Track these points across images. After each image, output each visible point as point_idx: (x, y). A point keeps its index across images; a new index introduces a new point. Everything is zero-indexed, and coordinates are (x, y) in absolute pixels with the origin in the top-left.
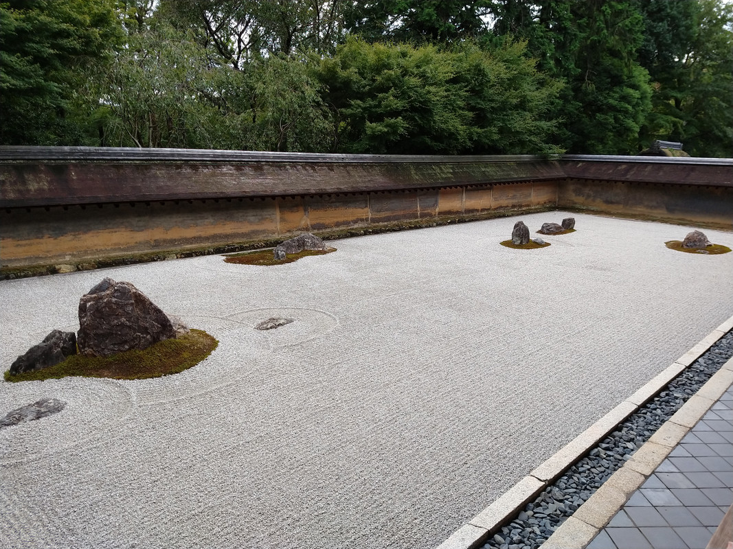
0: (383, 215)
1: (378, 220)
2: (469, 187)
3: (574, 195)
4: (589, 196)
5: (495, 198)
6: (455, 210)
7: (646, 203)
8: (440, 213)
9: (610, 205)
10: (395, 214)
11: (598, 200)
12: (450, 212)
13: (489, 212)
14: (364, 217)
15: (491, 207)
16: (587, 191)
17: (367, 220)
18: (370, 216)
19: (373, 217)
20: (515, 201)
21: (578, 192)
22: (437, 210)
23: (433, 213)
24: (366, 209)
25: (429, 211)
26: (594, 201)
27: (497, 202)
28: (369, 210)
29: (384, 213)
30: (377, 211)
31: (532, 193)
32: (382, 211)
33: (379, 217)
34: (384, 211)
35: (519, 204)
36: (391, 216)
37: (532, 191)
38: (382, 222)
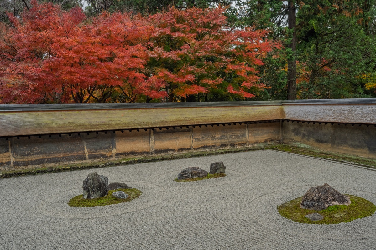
0: (33, 158)
1: (26, 164)
2: (158, 130)
3: (293, 134)
4: (304, 136)
5: (196, 139)
6: (141, 150)
7: (350, 143)
8: (118, 154)
9: (321, 144)
10: (51, 157)
11: (312, 139)
12: (133, 153)
13: (190, 151)
14: (4, 161)
15: (191, 146)
16: (302, 130)
17: (8, 163)
18: (12, 159)
19: (18, 160)
20: (223, 141)
21: (296, 132)
22: (114, 151)
23: (108, 154)
24: (7, 154)
25: (102, 153)
26: (308, 139)
27: (200, 142)
28: (11, 155)
29: (34, 156)
30: (24, 155)
31: (247, 134)
32: (32, 155)
33: (27, 160)
34: (34, 155)
35: (230, 143)
36: (46, 159)
37: (247, 131)
38: (32, 165)
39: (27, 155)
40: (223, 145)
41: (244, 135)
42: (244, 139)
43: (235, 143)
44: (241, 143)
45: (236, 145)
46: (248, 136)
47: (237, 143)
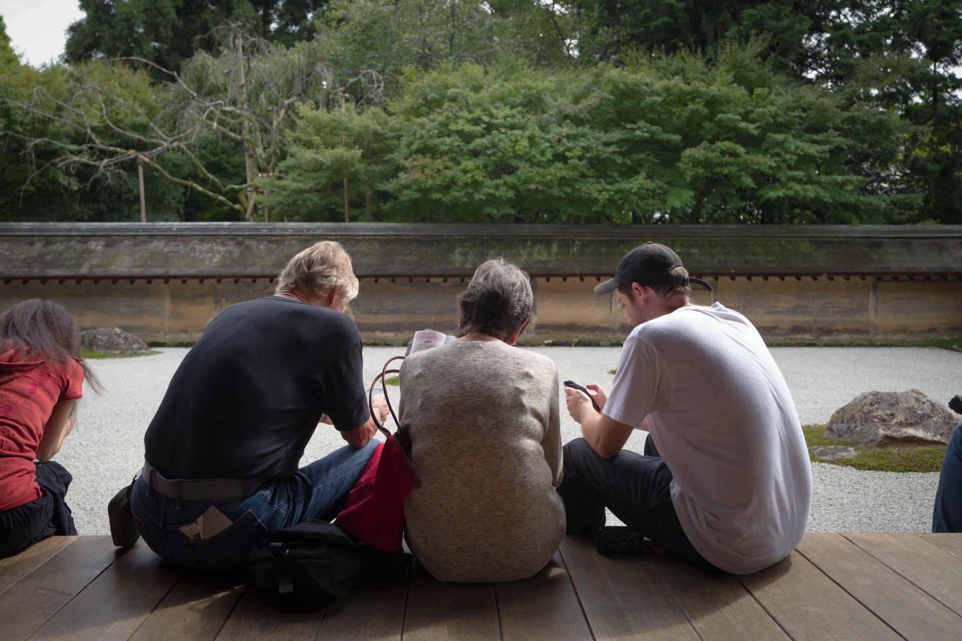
0: (384, 319)
6: (590, 323)
10: (413, 320)
29: (386, 316)
30: (370, 312)
31: (871, 306)
32: (383, 314)
33: (374, 322)
34: (386, 314)
35: (819, 325)
36: (405, 322)
37: (872, 299)
38: (383, 331)
39: (376, 314)
40: (798, 329)
41: (862, 309)
42: (860, 317)
43: (834, 328)
44: (850, 327)
45: (838, 330)
46: (876, 312)
47: (840, 327)
